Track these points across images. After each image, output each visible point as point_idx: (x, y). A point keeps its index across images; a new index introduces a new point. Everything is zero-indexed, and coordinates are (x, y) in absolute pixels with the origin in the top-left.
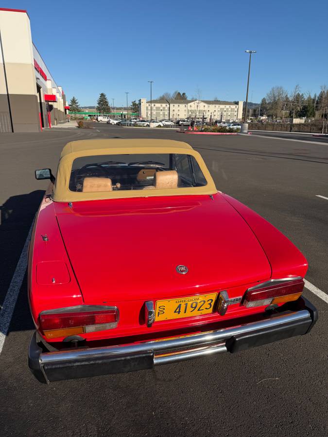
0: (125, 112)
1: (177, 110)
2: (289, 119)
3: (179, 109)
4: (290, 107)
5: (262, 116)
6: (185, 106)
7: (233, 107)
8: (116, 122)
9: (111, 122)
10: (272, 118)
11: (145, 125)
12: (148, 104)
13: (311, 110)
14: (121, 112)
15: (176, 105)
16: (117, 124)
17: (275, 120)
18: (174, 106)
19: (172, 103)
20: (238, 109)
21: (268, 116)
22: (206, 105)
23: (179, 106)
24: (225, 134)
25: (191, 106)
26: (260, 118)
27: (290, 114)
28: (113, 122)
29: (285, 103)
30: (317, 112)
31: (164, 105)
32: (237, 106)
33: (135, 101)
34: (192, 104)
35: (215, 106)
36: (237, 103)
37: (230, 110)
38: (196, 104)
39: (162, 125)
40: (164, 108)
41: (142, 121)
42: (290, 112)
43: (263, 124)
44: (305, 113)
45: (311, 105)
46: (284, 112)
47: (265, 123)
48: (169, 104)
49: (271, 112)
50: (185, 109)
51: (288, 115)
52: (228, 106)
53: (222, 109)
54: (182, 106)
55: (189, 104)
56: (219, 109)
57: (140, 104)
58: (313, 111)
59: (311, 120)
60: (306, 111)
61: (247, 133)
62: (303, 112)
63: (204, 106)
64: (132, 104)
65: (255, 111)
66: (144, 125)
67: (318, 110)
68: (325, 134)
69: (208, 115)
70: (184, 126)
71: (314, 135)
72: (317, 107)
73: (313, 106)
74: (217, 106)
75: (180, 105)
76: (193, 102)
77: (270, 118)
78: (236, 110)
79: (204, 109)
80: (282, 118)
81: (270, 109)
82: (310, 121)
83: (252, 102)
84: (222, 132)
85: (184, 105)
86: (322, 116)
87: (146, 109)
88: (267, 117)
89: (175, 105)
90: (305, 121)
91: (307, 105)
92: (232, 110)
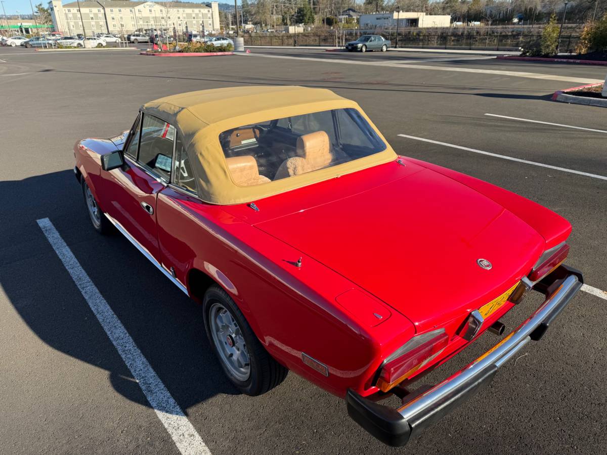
0: (26, 24)
1: (119, 18)
2: (283, 27)
3: (121, 15)
4: (281, 11)
5: (247, 24)
6: (131, 11)
7: (205, 11)
8: (18, 42)
9: (9, 43)
10: (261, 25)
11: (75, 45)
12: (66, 9)
13: (309, 14)
14: (19, 24)
15: (116, 10)
16: (22, 45)
17: (265, 29)
18: (112, 11)
19: (108, 6)
20: (212, 14)
21: (255, 24)
22: (163, 8)
23: (120, 11)
24: (215, 54)
25: (139, 11)
26: (245, 28)
27: (283, 20)
28: (14, 43)
29: (275, 4)
30: (315, 16)
31: (95, 10)
32: (210, 10)
33: (40, 5)
34: (141, 7)
35: (178, 11)
36: (209, 5)
37: (200, 15)
38: (148, 8)
39: (104, 44)
40: (96, 14)
41: (66, 38)
42: (283, 16)
43: (250, 36)
44: (301, 18)
45: (308, 6)
46: (275, 17)
47: (253, 34)
48: (104, 8)
49: (258, 18)
50: (132, 15)
51: (281, 21)
52: (196, 10)
53: (189, 15)
54: (126, 11)
55: (137, 8)
56: (185, 15)
57: (52, 9)
58: (311, 15)
59: (311, 28)
60: (304, 15)
61: (245, 52)
62: (300, 16)
63: (161, 11)
64: (36, 10)
65: (235, 16)
66: (73, 45)
67: (316, 13)
68: (339, 48)
69: (170, 25)
70: (139, 42)
71: (327, 50)
72: (314, 8)
73: (310, 8)
74: (181, 10)
75: (122, 9)
76: (142, 5)
77: (259, 27)
78: (209, 15)
79: (161, 16)
80: (273, 26)
81: (255, 14)
82: (309, 29)
83: (228, 3)
84: (211, 52)
85: (128, 10)
86: (323, 20)
87: (64, 17)
88: (253, 26)
89: (114, 9)
90: (304, 30)
91: (302, 6)
92: (204, 15)
